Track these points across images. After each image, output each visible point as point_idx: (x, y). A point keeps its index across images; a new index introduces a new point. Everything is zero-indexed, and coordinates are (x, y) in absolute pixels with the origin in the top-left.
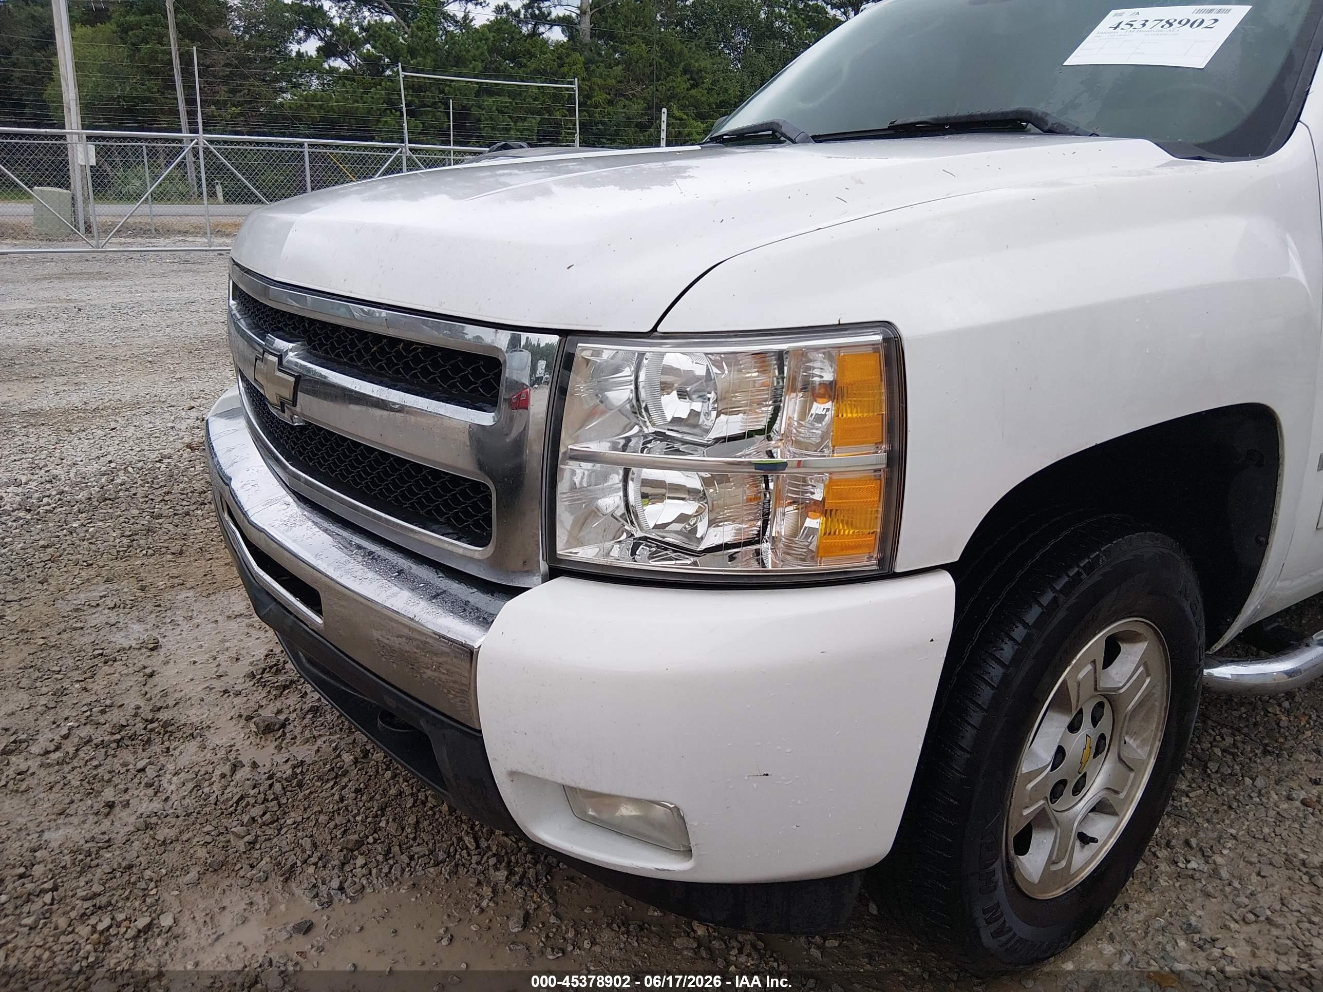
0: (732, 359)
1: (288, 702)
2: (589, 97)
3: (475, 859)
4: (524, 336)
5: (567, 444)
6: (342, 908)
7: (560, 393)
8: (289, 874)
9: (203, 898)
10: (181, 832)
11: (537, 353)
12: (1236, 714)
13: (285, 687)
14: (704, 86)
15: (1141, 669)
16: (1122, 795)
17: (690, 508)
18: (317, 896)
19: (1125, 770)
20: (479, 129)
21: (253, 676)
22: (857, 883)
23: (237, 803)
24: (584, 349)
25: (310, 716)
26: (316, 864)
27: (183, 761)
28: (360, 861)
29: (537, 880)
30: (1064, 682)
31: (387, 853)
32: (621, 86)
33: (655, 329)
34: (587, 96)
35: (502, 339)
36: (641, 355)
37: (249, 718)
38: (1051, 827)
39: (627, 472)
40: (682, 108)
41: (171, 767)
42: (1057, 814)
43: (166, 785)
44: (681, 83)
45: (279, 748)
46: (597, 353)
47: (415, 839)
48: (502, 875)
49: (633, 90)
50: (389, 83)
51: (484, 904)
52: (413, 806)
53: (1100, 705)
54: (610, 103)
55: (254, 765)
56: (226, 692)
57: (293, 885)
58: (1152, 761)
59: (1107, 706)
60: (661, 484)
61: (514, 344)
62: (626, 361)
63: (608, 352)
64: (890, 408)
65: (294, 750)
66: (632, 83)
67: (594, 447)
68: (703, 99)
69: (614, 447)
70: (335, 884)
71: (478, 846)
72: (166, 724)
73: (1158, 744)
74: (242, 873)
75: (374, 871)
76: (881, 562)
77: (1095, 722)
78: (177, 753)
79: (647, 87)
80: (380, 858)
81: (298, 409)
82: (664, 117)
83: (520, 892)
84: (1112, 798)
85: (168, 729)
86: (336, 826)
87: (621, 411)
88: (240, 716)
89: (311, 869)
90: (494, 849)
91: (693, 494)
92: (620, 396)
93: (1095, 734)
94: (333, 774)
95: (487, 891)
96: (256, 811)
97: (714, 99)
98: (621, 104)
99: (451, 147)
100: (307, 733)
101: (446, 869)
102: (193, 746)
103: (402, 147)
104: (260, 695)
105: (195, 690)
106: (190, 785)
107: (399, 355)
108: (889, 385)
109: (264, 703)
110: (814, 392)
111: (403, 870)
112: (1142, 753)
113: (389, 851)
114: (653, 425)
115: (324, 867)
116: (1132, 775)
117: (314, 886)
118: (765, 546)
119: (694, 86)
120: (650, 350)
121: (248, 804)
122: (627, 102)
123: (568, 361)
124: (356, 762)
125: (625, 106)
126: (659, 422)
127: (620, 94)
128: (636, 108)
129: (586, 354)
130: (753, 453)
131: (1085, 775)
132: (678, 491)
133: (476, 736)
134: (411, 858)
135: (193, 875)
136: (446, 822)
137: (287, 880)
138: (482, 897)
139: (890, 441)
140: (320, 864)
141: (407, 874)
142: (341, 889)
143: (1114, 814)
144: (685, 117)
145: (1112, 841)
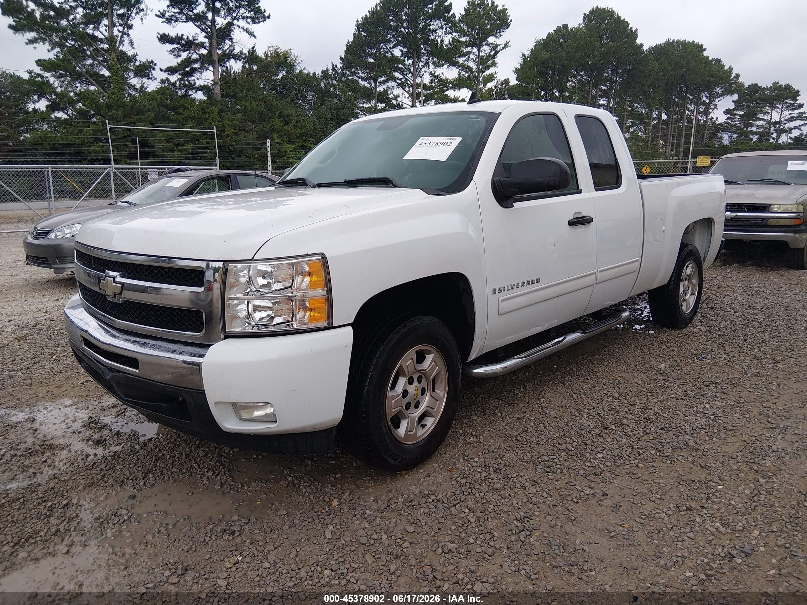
0: (278, 267)
1: (104, 433)
2: (223, 131)
3: (198, 470)
4: (211, 263)
5: (227, 296)
6: (146, 491)
7: (224, 283)
8: (122, 483)
9: (88, 494)
10: (71, 477)
11: (216, 270)
12: (503, 395)
13: (102, 428)
14: (292, 124)
15: (433, 363)
16: (435, 410)
17: (270, 312)
18: (135, 488)
19: (435, 401)
20: (155, 151)
21: (84, 426)
22: (334, 431)
23: (93, 465)
24: (231, 266)
25: (116, 436)
26: (132, 479)
27: (63, 457)
28: (151, 476)
29: (225, 474)
30: (401, 365)
31: (162, 473)
32: (241, 125)
33: (253, 258)
34: (221, 131)
35: (203, 265)
36: (250, 266)
37: (88, 440)
38: (406, 418)
39: (248, 303)
40: (280, 137)
41: (57, 459)
42: (410, 415)
43: (57, 465)
44: (278, 123)
45: (105, 449)
46: (236, 267)
47: (172, 468)
48: (210, 473)
49: (249, 127)
50: (94, 126)
51: (204, 483)
52: (170, 458)
53: (420, 377)
54: (236, 134)
55: (95, 455)
56: (74, 432)
57: (125, 487)
58: (445, 398)
59: (423, 377)
60: (259, 306)
61: (208, 265)
62: (245, 269)
63: (239, 266)
64: (326, 277)
65: (111, 448)
66: (248, 123)
67: (238, 295)
68: (292, 131)
69: (244, 295)
70: (142, 483)
71: (199, 467)
72: (50, 445)
73: (446, 392)
74: (102, 485)
75: (157, 478)
76: (328, 324)
77: (419, 382)
78: (59, 454)
79: (258, 125)
80: (159, 474)
81: (123, 296)
82: (269, 144)
83: (218, 477)
84: (430, 410)
85: (52, 447)
86: (138, 467)
87: (244, 283)
88: (84, 440)
89: (131, 481)
90: (206, 466)
91: (270, 308)
92: (244, 280)
93: (420, 387)
94: (132, 453)
95: (205, 479)
96: (103, 466)
97: (298, 131)
98: (243, 135)
99: (139, 166)
100: (116, 442)
101: (187, 475)
102: (65, 452)
103: (110, 167)
104: (90, 432)
105: (59, 433)
106: (69, 464)
107: (166, 273)
108: (325, 271)
109: (93, 434)
110: (303, 274)
111: (169, 477)
112: (442, 395)
113: (162, 472)
114: (255, 287)
115: (136, 480)
116: (438, 402)
117: (133, 485)
118: (293, 323)
119: (285, 125)
120: (252, 265)
121: (98, 465)
122: (246, 134)
123: (226, 271)
124: (141, 448)
125: (245, 136)
126: (257, 287)
127: (241, 129)
128: (251, 137)
129: (232, 267)
130: (288, 293)
131: (418, 401)
132: (265, 308)
133: (202, 393)
134: (172, 473)
135: (81, 487)
136: (185, 462)
137: (121, 486)
138: (203, 481)
139: (327, 287)
140: (134, 479)
141: (171, 478)
142: (145, 485)
143: (433, 417)
144: (282, 142)
145: (433, 426)
